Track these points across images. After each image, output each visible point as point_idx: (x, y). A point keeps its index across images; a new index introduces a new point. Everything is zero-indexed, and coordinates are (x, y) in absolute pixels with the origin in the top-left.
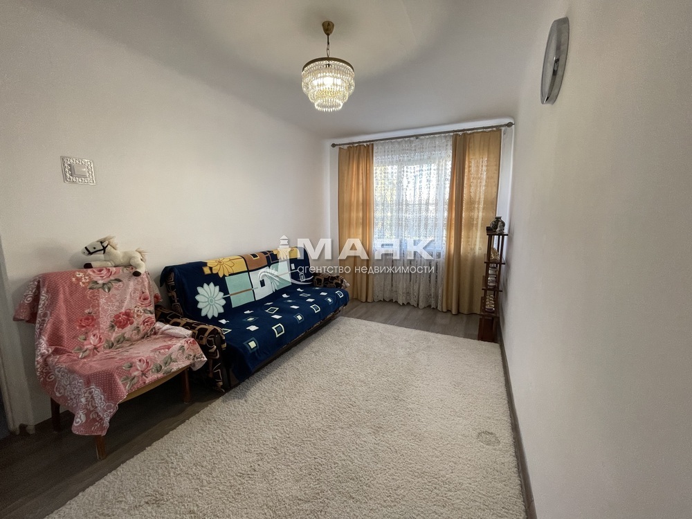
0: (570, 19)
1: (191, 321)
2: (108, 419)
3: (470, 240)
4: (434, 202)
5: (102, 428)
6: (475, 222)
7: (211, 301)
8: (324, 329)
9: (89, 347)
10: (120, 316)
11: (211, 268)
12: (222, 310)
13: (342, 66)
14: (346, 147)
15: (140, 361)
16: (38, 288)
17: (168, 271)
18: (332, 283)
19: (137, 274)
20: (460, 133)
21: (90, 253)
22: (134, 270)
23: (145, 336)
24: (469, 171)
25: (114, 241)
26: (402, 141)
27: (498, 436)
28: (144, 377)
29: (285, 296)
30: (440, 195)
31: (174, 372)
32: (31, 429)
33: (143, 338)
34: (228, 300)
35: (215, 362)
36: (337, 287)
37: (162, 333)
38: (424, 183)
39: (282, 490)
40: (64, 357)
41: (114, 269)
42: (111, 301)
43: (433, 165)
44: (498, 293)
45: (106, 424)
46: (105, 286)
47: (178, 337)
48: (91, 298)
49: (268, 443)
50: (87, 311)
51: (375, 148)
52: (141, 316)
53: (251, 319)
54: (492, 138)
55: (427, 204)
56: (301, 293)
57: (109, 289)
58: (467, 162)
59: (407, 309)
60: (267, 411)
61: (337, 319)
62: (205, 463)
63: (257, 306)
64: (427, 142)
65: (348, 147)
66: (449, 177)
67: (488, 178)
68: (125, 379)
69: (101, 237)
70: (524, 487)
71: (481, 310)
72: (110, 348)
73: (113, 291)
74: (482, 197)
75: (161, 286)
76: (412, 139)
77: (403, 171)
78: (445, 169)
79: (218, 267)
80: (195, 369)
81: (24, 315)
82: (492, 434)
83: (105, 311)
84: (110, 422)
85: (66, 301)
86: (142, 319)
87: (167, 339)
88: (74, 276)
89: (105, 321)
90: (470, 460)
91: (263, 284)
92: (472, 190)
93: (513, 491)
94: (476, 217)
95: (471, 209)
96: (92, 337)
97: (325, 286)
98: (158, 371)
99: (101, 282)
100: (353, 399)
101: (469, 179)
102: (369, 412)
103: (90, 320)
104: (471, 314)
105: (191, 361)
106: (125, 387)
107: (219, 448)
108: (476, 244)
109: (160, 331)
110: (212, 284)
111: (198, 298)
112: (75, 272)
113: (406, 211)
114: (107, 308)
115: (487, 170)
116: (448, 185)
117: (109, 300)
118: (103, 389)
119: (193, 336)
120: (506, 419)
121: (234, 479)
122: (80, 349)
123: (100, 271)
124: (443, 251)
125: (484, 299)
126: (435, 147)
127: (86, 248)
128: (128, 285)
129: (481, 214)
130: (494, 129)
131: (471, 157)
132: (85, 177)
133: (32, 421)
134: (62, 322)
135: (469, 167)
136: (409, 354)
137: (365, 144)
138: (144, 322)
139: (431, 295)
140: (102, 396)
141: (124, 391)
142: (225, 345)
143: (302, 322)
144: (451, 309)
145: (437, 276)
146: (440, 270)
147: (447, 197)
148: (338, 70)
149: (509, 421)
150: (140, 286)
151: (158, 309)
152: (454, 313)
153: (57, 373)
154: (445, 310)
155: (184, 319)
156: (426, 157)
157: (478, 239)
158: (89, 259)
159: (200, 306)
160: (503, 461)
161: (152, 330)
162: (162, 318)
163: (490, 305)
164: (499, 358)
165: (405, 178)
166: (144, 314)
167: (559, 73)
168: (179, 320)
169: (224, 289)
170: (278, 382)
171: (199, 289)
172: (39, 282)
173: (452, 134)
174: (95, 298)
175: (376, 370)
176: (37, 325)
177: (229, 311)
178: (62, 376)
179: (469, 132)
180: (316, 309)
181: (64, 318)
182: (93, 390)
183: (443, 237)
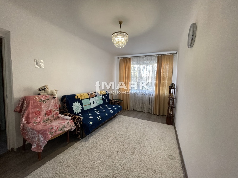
0: (197, 24)
1: (71, 114)
2: (44, 146)
3: (163, 90)
4: (151, 77)
5: (41, 149)
6: (165, 84)
7: (77, 108)
8: (114, 119)
9: (37, 121)
10: (48, 112)
11: (78, 97)
12: (80, 111)
13: (125, 34)
14: (122, 59)
15: (55, 126)
16: (23, 101)
17: (64, 97)
18: (116, 103)
19: (54, 98)
20: (160, 55)
21: (40, 90)
22: (53, 96)
23: (56, 119)
24: (163, 68)
25: (48, 87)
26: (141, 57)
27: (175, 157)
28: (56, 132)
29: (101, 107)
30: (153, 75)
31: (65, 131)
32: (15, 150)
33: (55, 119)
34: (82, 107)
35: (78, 128)
36: (118, 105)
37: (61, 118)
38: (148, 71)
39: (102, 173)
40: (30, 125)
41: (47, 96)
42: (46, 106)
43: (151, 65)
44: (173, 108)
45: (42, 148)
46: (44, 101)
47: (67, 119)
48: (39, 105)
49: (96, 157)
50: (38, 109)
51: (132, 59)
52: (54, 112)
53: (90, 114)
54: (171, 57)
55: (149, 78)
56: (106, 106)
57: (45, 102)
58: (162, 65)
59: (141, 113)
60: (95, 146)
61: (118, 116)
62: (75, 163)
63: (92, 110)
64: (149, 58)
65: (123, 59)
66: (156, 69)
67: (169, 70)
68: (50, 133)
69: (44, 85)
70: (185, 174)
71: (167, 114)
72: (44, 122)
73: (47, 103)
74: (167, 76)
75: (61, 102)
76: (144, 57)
77: (141, 67)
78: (155, 67)
79: (80, 96)
80: (72, 131)
81: (18, 110)
82: (173, 156)
83: (44, 110)
84: (44, 147)
85: (32, 105)
86: (55, 113)
87: (63, 120)
88: (35, 98)
89: (43, 113)
90: (166, 165)
91: (94, 102)
92: (164, 74)
93: (181, 176)
94: (165, 83)
95: (164, 80)
96: (39, 118)
97: (114, 104)
98: (60, 130)
99: (43, 100)
100: (125, 143)
101: (163, 70)
102: (130, 147)
103: (39, 113)
104: (163, 115)
105: (71, 128)
106: (50, 135)
107: (80, 158)
108: (165, 92)
109: (61, 117)
110: (78, 102)
111: (73, 106)
112: (35, 96)
113: (142, 80)
114: (44, 109)
115: (169, 68)
116: (156, 72)
117: (45, 106)
118: (43, 136)
119: (71, 119)
120: (177, 151)
121: (85, 169)
122: (35, 122)
123: (43, 96)
124: (154, 94)
125: (168, 110)
126: (152, 59)
127: (39, 88)
128: (51, 101)
129: (167, 82)
130: (171, 54)
131: (164, 63)
132: (41, 66)
133: (16, 147)
134: (30, 112)
135: (163, 66)
136: (143, 128)
137: (128, 58)
138: (55, 114)
139: (150, 108)
140: (43, 138)
141: (50, 137)
142: (82, 123)
143: (107, 116)
144: (157, 113)
145: (152, 102)
146: (153, 100)
147: (155, 76)
148: (123, 35)
149: (179, 152)
150: (55, 102)
151: (60, 110)
152: (158, 115)
153: (27, 130)
154: (154, 114)
155: (68, 113)
156: (148, 63)
157: (166, 90)
158: (39, 92)
159: (73, 109)
160: (177, 165)
161: (58, 117)
162: (61, 113)
163: (170, 112)
164: (174, 130)
165: (141, 69)
166: (56, 111)
167: (194, 39)
168: (67, 114)
169: (81, 104)
170: (99, 136)
171: (74, 104)
172: (24, 99)
173: (157, 56)
174: (41, 105)
175: (132, 133)
176: (22, 113)
177: (83, 111)
178: (29, 131)
179: (163, 55)
180: (112, 112)
181: (31, 111)
182: (40, 136)
183: (154, 89)
